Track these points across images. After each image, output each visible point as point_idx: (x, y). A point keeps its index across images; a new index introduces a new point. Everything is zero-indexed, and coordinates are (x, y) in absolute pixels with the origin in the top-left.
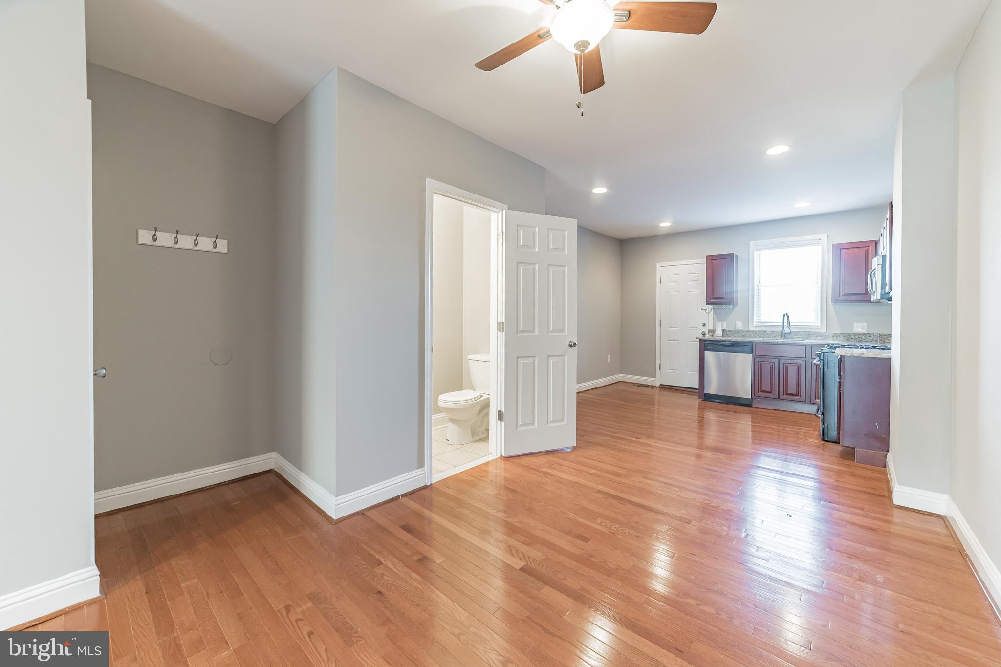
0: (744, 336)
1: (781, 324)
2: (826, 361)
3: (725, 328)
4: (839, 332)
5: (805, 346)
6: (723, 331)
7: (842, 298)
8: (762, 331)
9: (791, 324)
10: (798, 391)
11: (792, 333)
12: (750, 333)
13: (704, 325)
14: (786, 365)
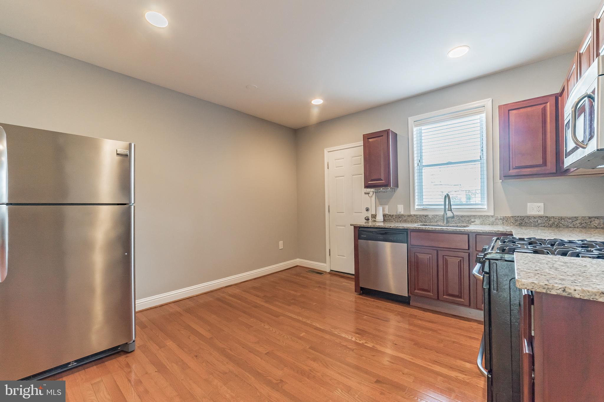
0: (405, 221)
1: (443, 207)
2: (494, 277)
3: (387, 212)
4: (510, 215)
5: (468, 234)
6: (384, 216)
7: (513, 172)
8: (423, 215)
9: (453, 207)
10: (460, 292)
11: (455, 218)
12: (411, 218)
13: (367, 210)
14: (446, 258)
